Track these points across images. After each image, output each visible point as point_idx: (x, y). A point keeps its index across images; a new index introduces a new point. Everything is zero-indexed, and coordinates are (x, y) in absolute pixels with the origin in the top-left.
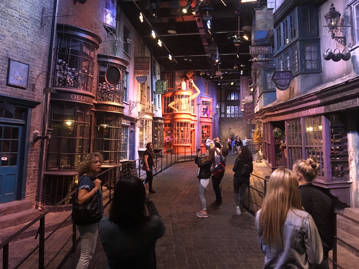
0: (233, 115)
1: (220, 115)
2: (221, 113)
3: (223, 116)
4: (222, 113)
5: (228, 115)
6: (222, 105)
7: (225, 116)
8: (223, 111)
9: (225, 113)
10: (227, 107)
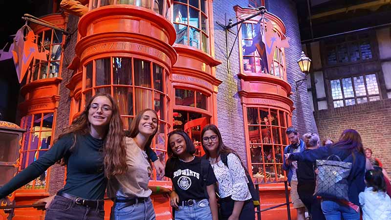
0: (350, 100)
1: (316, 106)
2: (316, 100)
3: (322, 106)
4: (320, 100)
5: (338, 102)
6: (316, 78)
7: (328, 106)
8: (321, 93)
9: (328, 98)
10: (332, 82)
